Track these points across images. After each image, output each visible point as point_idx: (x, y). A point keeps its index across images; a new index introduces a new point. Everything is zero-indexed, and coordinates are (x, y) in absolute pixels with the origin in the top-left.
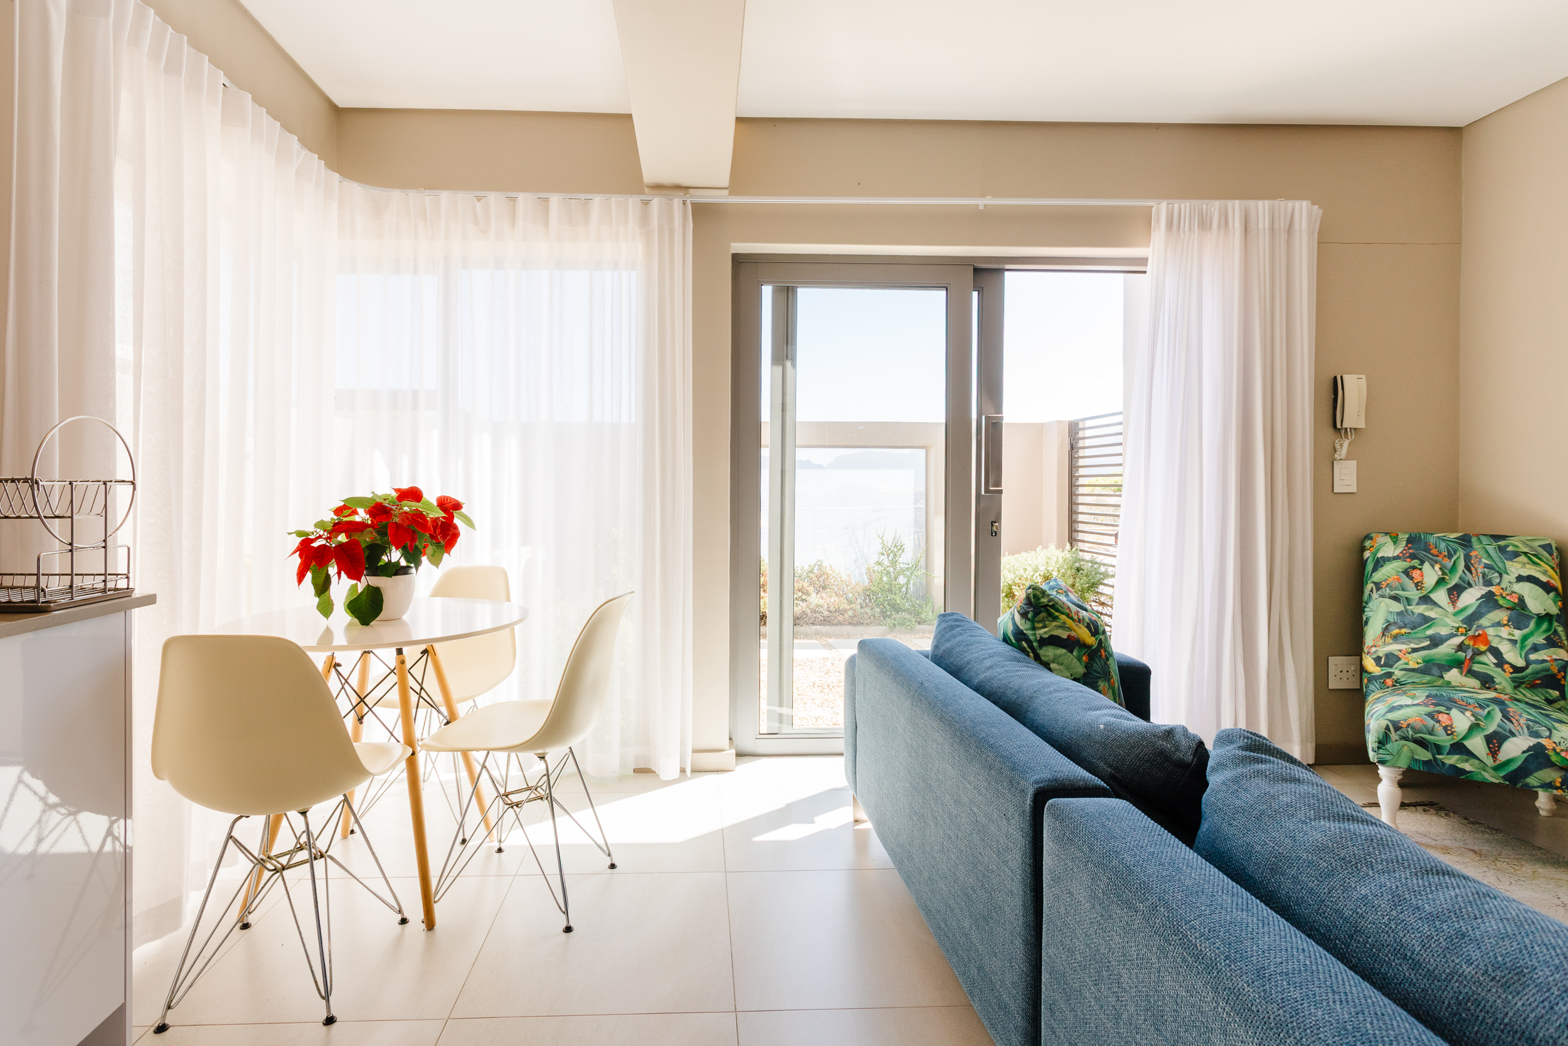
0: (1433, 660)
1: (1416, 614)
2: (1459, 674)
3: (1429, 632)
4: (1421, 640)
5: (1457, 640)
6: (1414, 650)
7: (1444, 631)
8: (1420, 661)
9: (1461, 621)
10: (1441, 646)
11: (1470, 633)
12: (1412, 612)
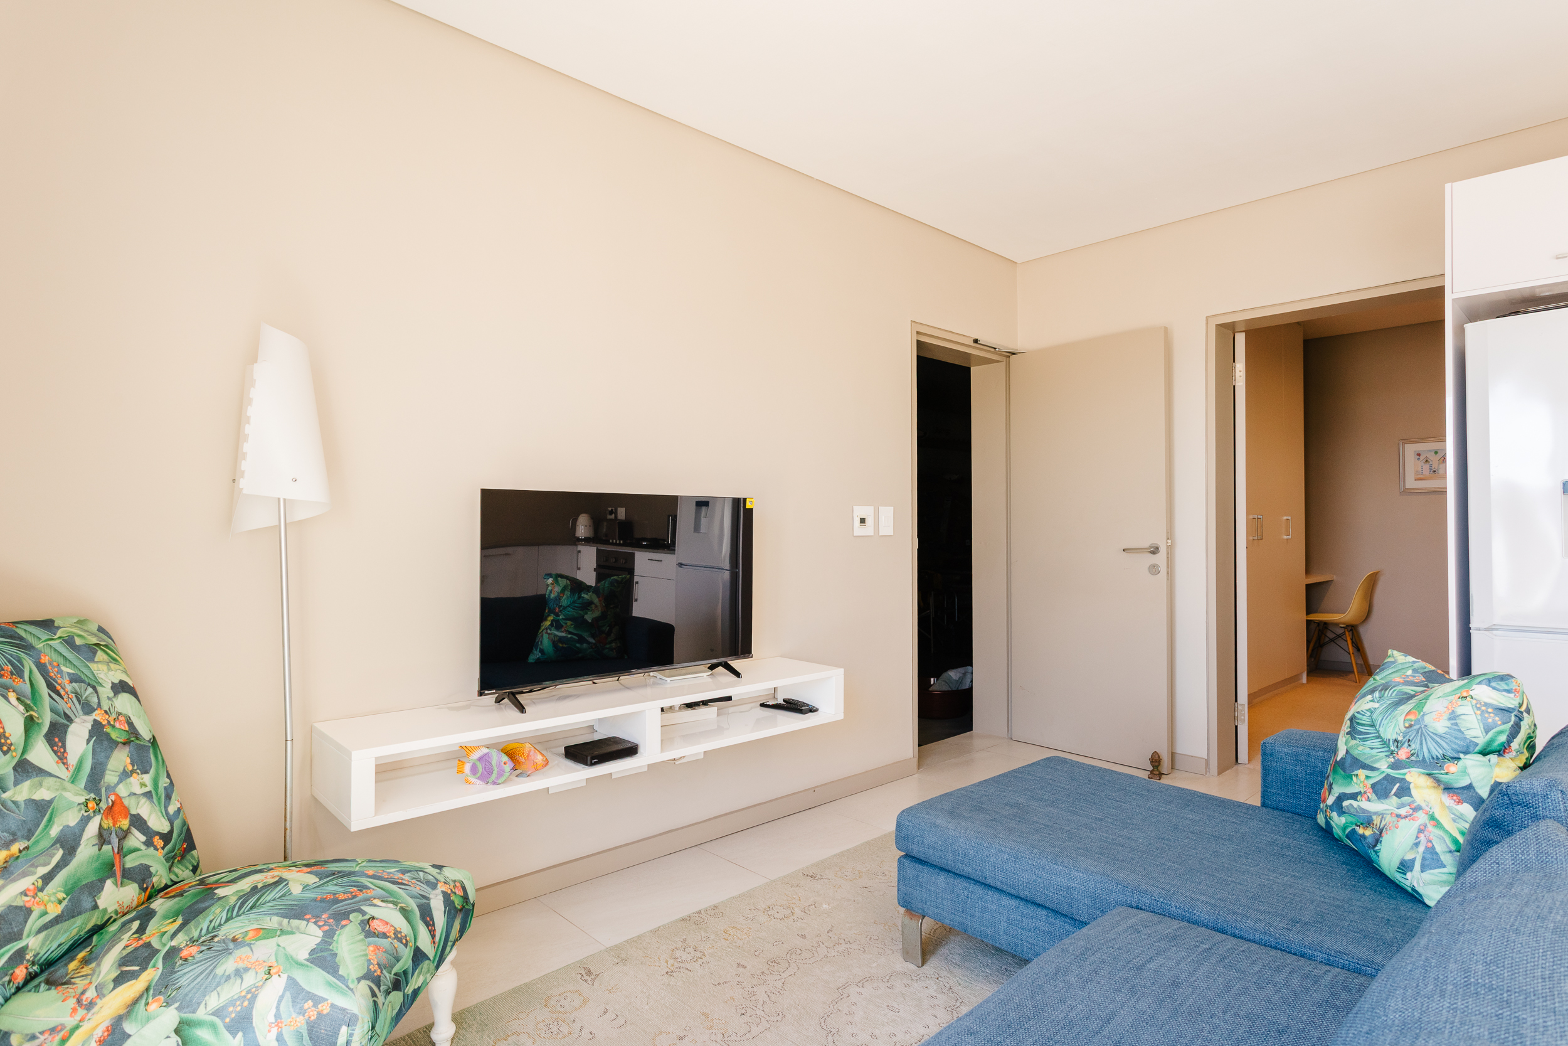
0: (79, 880)
1: (23, 806)
3: (55, 831)
4: (47, 852)
5: (92, 829)
6: (47, 878)
7: (71, 818)
8: (61, 895)
9: (85, 788)
10: (79, 850)
11: (103, 805)
12: (14, 802)
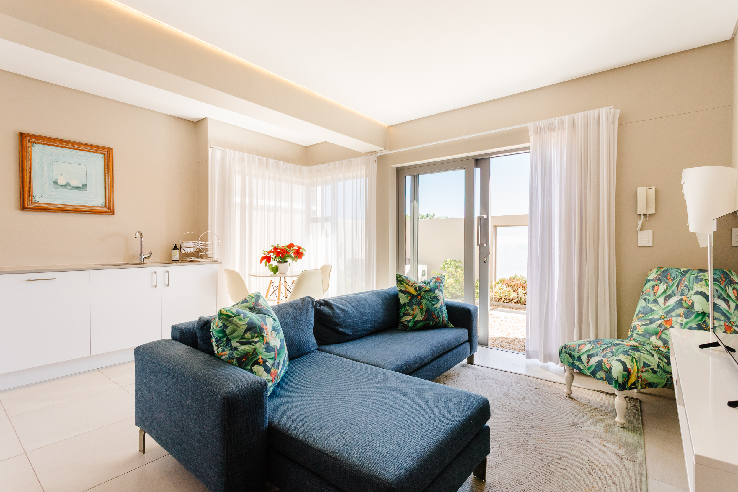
0: (648, 330)
1: (649, 308)
2: (656, 338)
3: (651, 317)
4: (646, 320)
5: (659, 322)
6: (643, 325)
7: (656, 317)
8: (643, 330)
9: (665, 312)
10: (653, 324)
11: (666, 319)
12: (648, 306)
